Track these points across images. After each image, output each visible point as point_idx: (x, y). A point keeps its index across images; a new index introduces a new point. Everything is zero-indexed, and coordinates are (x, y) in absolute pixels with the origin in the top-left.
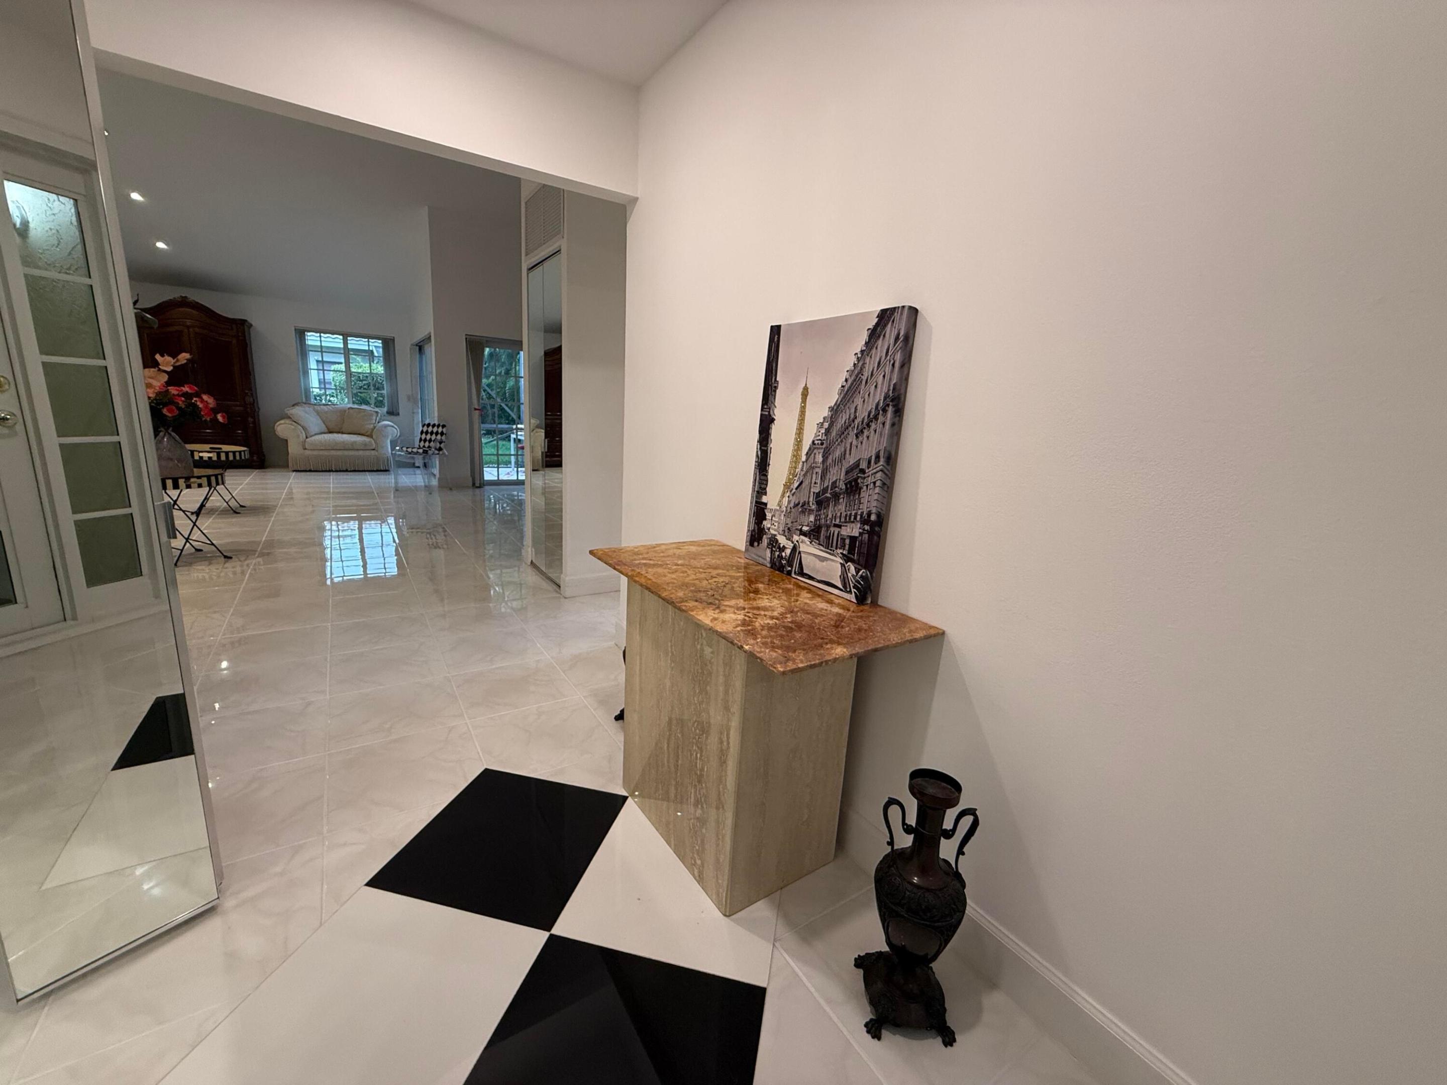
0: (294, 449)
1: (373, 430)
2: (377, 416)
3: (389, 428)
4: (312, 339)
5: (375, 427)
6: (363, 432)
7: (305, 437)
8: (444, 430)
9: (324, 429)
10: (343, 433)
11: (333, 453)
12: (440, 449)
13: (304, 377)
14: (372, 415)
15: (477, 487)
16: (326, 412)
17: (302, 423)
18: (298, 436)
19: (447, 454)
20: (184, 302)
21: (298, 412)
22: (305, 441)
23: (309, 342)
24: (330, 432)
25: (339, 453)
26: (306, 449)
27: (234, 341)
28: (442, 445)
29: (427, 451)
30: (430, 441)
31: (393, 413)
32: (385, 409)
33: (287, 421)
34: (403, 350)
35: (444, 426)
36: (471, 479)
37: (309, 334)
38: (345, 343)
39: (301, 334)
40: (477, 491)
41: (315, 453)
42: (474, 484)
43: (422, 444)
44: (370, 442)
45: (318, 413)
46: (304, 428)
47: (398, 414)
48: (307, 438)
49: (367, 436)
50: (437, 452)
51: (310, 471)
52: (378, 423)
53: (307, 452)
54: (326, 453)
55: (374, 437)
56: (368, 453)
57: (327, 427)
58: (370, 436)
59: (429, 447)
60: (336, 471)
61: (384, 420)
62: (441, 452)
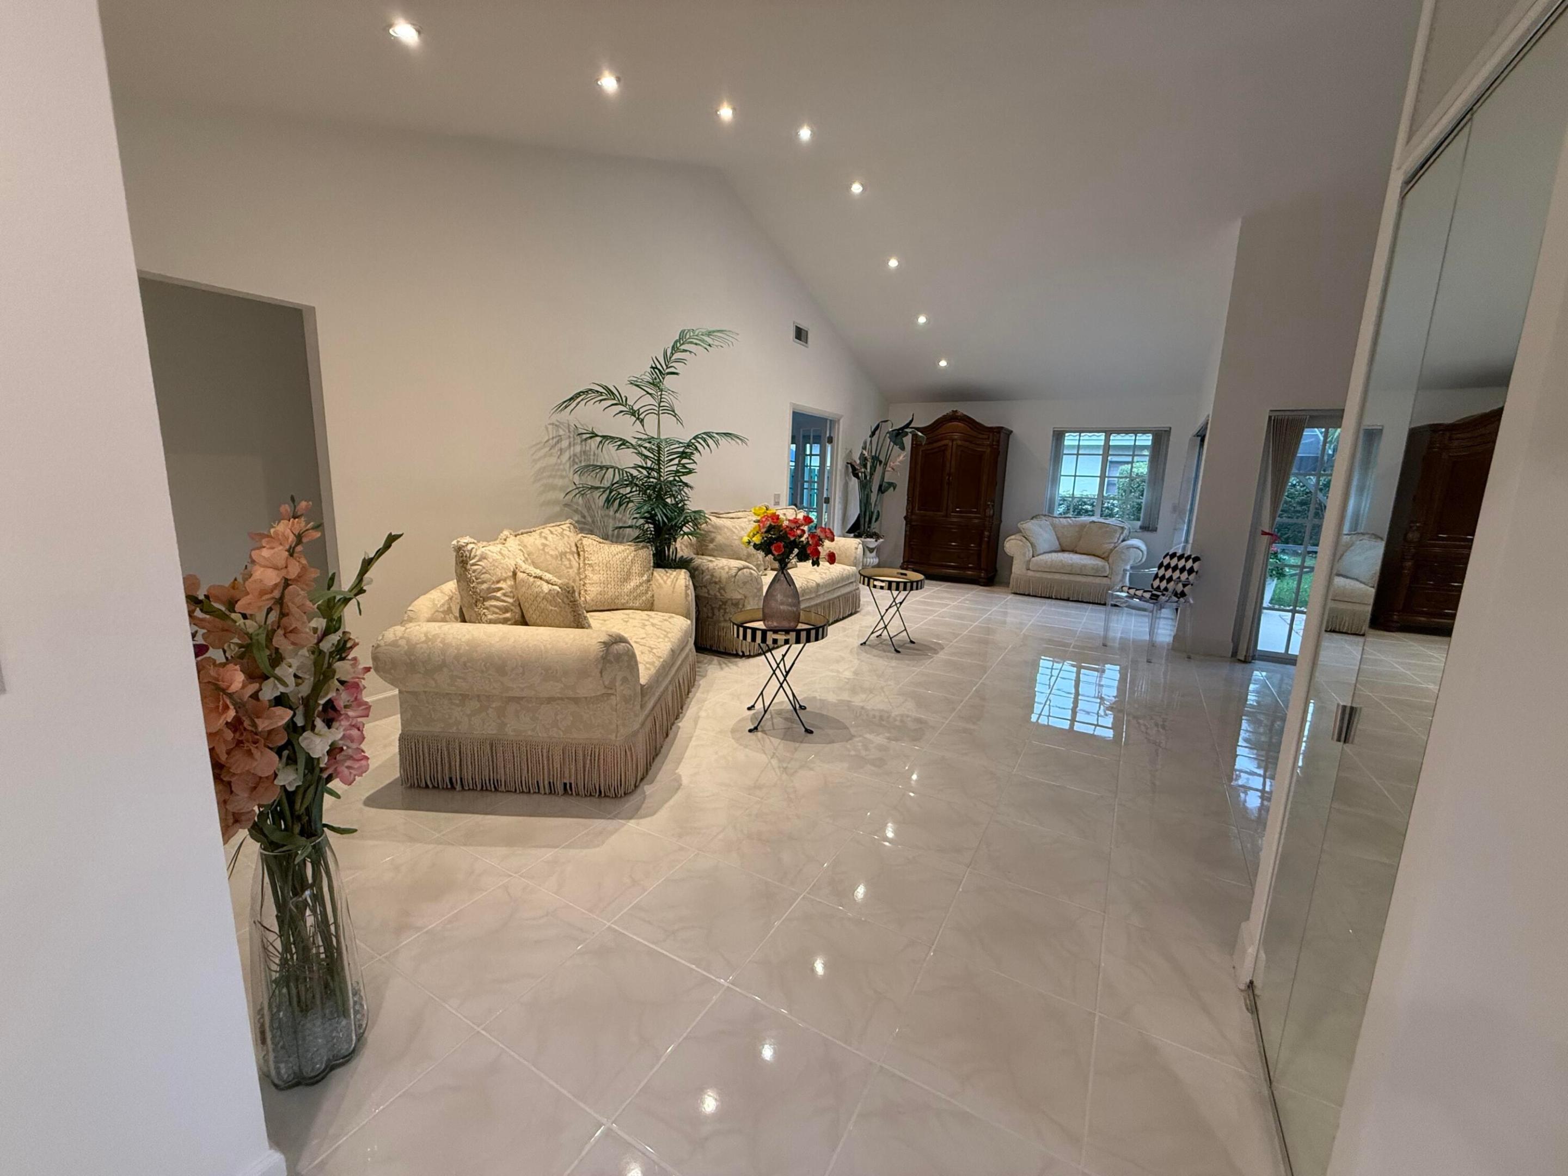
0: (1018, 568)
1: (1112, 550)
2: (1122, 533)
3: (1132, 550)
4: (1070, 440)
5: (1115, 547)
6: (1098, 553)
7: (1031, 555)
8: (1196, 566)
9: (1056, 545)
10: (1076, 553)
11: (1057, 576)
12: (1183, 594)
13: (1052, 485)
14: (1115, 531)
15: (1240, 661)
16: (1064, 527)
17: (1032, 539)
18: (1024, 554)
19: (1192, 601)
20: (954, 417)
21: (1033, 527)
22: (1030, 561)
23: (1066, 443)
24: (1063, 551)
25: (1066, 577)
26: (1028, 569)
27: (988, 450)
28: (1186, 590)
29: (1158, 596)
30: (1170, 580)
31: (1148, 528)
32: (1139, 523)
33: (1018, 536)
34: (1180, 444)
35: (1196, 559)
36: (1231, 646)
37: (1067, 434)
38: (1107, 440)
39: (1059, 436)
40: (1239, 666)
41: (1038, 575)
42: (1234, 654)
43: (1156, 583)
44: (1103, 567)
45: (1054, 526)
46: (1032, 544)
47: (1155, 530)
48: (1033, 556)
49: (1103, 558)
50: (1175, 599)
51: (1029, 595)
52: (1123, 540)
53: (1030, 573)
54: (1049, 576)
55: (1110, 560)
56: (1098, 580)
57: (1060, 544)
58: (1105, 559)
59: (1166, 589)
60: (1056, 599)
61: (1132, 538)
62: (1182, 600)
